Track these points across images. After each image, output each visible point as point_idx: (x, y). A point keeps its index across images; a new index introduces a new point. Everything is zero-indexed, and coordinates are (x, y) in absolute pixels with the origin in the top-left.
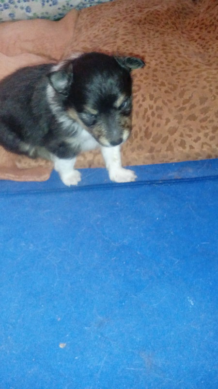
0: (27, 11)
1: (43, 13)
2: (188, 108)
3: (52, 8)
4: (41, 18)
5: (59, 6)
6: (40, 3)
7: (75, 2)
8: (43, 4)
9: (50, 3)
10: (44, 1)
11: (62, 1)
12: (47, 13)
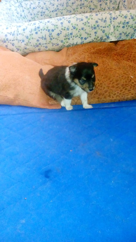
0: (46, 48)
1: (52, 49)
2: (111, 84)
3: (56, 47)
4: (52, 50)
5: (60, 46)
6: (51, 45)
7: (66, 44)
8: (53, 45)
9: (56, 45)
10: (53, 44)
11: (61, 44)
12: (54, 49)
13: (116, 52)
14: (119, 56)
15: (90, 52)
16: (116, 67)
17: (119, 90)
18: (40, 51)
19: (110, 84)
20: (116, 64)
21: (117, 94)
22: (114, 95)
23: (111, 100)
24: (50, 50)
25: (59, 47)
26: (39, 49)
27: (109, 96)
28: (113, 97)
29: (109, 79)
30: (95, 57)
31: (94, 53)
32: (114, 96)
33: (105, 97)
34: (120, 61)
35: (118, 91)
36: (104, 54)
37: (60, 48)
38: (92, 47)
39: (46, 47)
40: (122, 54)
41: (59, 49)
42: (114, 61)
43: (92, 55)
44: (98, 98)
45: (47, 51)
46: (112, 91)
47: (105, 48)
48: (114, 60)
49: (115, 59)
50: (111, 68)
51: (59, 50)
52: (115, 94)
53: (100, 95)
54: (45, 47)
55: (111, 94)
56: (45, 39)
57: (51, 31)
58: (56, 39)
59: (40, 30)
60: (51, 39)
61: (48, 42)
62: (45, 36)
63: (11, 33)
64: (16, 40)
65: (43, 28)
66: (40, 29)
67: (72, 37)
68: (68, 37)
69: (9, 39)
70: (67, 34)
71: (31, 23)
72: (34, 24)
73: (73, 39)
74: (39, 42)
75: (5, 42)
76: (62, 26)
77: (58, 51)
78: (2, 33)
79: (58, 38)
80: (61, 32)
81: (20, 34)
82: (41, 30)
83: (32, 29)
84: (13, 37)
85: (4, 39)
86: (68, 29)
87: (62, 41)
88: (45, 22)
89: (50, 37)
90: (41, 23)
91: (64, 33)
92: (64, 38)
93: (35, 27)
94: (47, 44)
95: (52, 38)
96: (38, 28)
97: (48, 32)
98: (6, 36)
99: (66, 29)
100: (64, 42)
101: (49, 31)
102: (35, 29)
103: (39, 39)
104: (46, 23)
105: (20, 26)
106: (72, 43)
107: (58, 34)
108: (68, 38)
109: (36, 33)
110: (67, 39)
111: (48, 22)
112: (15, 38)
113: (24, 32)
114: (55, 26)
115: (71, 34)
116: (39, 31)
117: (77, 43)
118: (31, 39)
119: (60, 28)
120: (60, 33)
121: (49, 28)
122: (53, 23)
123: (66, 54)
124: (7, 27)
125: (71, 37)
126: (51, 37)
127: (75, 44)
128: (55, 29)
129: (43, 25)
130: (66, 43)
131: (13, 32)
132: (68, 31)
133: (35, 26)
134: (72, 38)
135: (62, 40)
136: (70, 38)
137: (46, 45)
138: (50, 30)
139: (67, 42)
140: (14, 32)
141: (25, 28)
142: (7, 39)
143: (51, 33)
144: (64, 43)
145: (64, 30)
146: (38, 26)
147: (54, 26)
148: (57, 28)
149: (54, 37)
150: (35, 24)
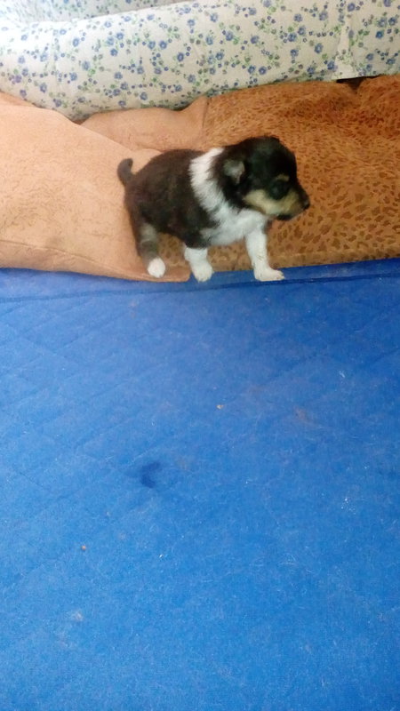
0: (141, 98)
1: (162, 101)
3: (174, 95)
4: (161, 106)
5: (184, 92)
6: (159, 89)
7: (205, 88)
8: (164, 91)
9: (173, 88)
10: (164, 87)
11: (187, 87)
12: (167, 101)
13: (355, 110)
14: (364, 123)
15: (276, 111)
16: (357, 156)
17: (367, 225)
18: (124, 109)
19: (337, 207)
20: (354, 147)
21: (359, 238)
22: (351, 240)
23: (342, 257)
24: (155, 106)
25: (183, 96)
26: (120, 102)
27: (336, 244)
28: (346, 247)
29: (335, 192)
30: (293, 127)
31: (288, 113)
32: (349, 243)
33: (323, 248)
34: (367, 138)
35: (363, 229)
36: (320, 116)
37: (184, 99)
38: (284, 96)
39: (144, 96)
40: (372, 119)
41: (182, 103)
42: (349, 138)
43: (282, 119)
44: (302, 250)
45: (145, 107)
46: (346, 228)
47: (322, 100)
48: (350, 134)
49: (354, 132)
50: (341, 160)
51: (182, 105)
52: (354, 238)
53: (306, 240)
54: (139, 98)
55: (341, 238)
56: (140, 70)
57: (157, 46)
58: (173, 70)
59: (125, 44)
60: (158, 72)
61: (148, 79)
62: (141, 62)
63: (37, 51)
64: (53, 73)
65: (133, 38)
66: (124, 41)
67: (223, 64)
68: (211, 66)
69: (30, 72)
70: (208, 55)
71: (98, 23)
72: (106, 24)
73: (225, 72)
74: (122, 81)
75: (18, 82)
76: (192, 31)
77: (180, 108)
78: (9, 51)
79: (179, 68)
80: (189, 49)
81: (63, 55)
82: (129, 42)
83: (99, 41)
84: (43, 64)
85: (16, 71)
86: (210, 41)
87: (191, 79)
88: (139, 18)
89: (154, 64)
90: (126, 20)
91: (199, 51)
92: (199, 67)
93: (111, 33)
94: (145, 86)
95: (162, 69)
96: (120, 36)
97: (149, 49)
98: (21, 60)
99: (204, 39)
100: (198, 80)
101: (151, 45)
102: (110, 42)
103: (122, 72)
104: (142, 20)
105: (63, 32)
106: (221, 84)
107: (180, 57)
108: (211, 69)
109: (114, 52)
110: (206, 71)
111: (150, 18)
112: (50, 68)
113: (77, 51)
114: (170, 30)
115: (220, 56)
116: (122, 45)
117: (236, 84)
118: (97, 71)
119: (185, 38)
120: (185, 52)
121: (151, 38)
122: (163, 21)
123: (204, 116)
124: (24, 33)
125: (220, 65)
126: (158, 65)
127: (231, 85)
128: (170, 41)
129: (133, 26)
130: (202, 83)
131: (41, 50)
132: (209, 47)
133: (107, 30)
134: (223, 68)
135: (191, 76)
136: (217, 66)
137: (142, 90)
138: (154, 43)
139: (206, 81)
140: (46, 48)
141: (79, 36)
142: (25, 72)
143: (156, 53)
144: (198, 84)
145: (198, 42)
146: (119, 31)
147: (167, 32)
148: (177, 37)
149: (166, 65)
150: (108, 25)
